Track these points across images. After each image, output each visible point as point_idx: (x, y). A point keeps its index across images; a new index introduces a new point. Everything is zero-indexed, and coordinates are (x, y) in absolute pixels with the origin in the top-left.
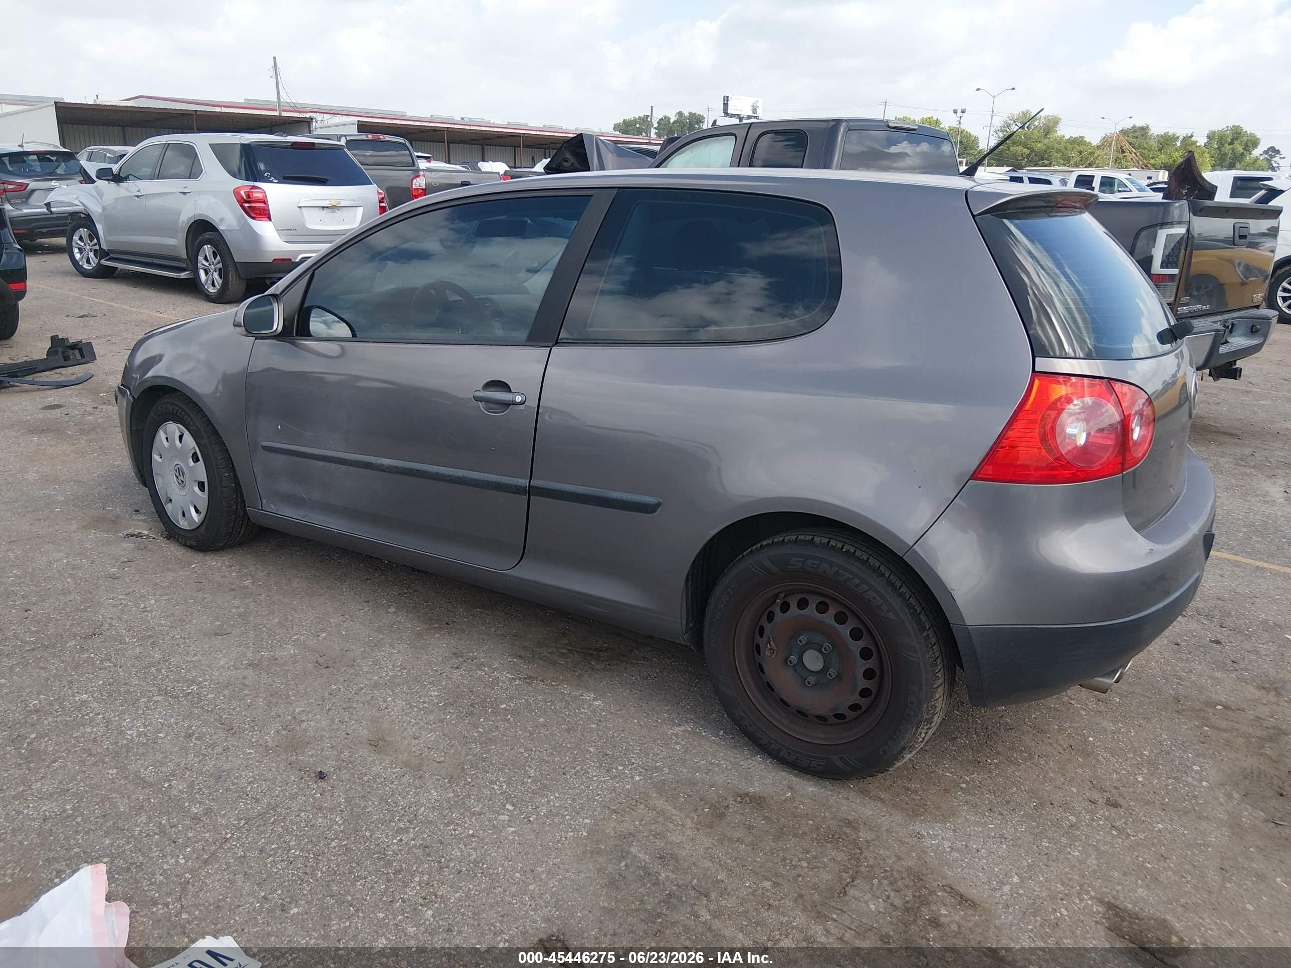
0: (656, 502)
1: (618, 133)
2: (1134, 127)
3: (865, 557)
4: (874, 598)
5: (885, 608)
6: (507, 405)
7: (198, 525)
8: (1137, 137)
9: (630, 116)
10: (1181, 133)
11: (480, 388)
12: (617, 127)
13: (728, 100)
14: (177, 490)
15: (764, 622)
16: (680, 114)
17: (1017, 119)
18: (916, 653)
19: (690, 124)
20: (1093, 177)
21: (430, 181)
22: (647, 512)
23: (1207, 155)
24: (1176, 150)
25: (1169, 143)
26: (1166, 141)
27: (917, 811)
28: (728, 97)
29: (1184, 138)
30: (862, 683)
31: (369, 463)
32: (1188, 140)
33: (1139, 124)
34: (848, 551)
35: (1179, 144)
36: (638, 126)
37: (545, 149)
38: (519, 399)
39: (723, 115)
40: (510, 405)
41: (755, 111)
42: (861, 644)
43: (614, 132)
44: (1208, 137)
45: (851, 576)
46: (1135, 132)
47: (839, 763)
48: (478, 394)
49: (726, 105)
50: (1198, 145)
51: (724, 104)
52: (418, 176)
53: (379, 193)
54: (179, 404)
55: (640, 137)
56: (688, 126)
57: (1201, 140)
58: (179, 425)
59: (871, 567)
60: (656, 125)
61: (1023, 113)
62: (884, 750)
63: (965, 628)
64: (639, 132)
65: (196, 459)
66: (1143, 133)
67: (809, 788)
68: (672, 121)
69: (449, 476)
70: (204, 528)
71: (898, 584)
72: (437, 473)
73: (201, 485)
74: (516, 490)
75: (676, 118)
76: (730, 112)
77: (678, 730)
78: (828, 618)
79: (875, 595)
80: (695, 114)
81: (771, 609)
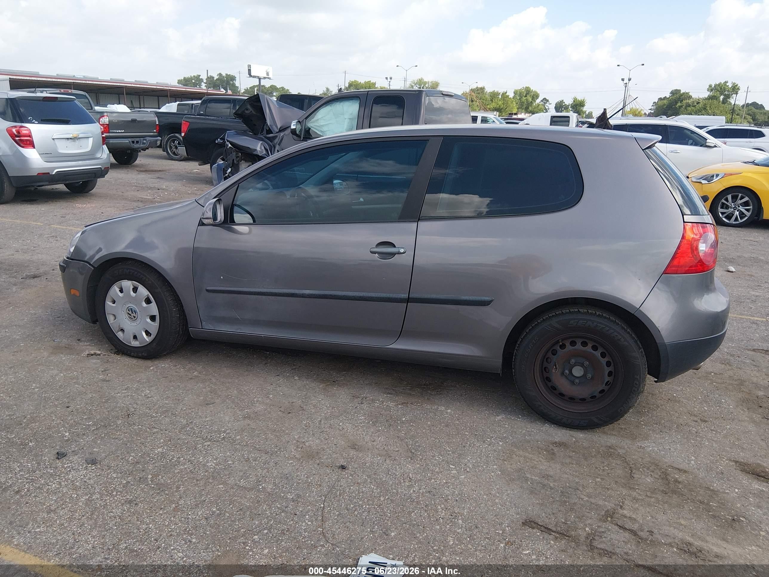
0: (491, 299)
1: (181, 85)
2: (477, 87)
3: (608, 316)
4: (617, 336)
5: (622, 340)
6: (393, 254)
7: (148, 343)
8: (479, 93)
9: (188, 75)
10: (501, 91)
11: (375, 247)
12: (179, 82)
13: (250, 67)
14: (129, 323)
15: (550, 354)
16: (220, 75)
17: (417, 83)
18: (638, 360)
19: (227, 81)
20: (477, 117)
21: (111, 119)
22: (485, 305)
23: (514, 103)
24: (500, 101)
25: (495, 96)
26: (494, 95)
27: (633, 438)
28: (250, 65)
29: (503, 93)
30: (607, 379)
31: (294, 294)
32: (504, 94)
33: (480, 86)
34: (599, 315)
35: (500, 97)
36: (193, 81)
37: (139, 95)
38: (402, 251)
39: (249, 76)
40: (395, 254)
41: (268, 74)
42: (606, 359)
43: (178, 85)
44: (514, 93)
45: (604, 326)
46: (478, 90)
47: (596, 420)
48: (372, 250)
49: (249, 71)
50: (510, 97)
51: (249, 70)
52: (103, 116)
53: (101, 129)
54: (132, 268)
55: (196, 88)
56: (226, 82)
57: (511, 95)
58: (134, 282)
59: (612, 321)
60: (205, 81)
61: (419, 79)
62: (621, 410)
63: (664, 345)
64: (195, 85)
65: (148, 301)
66: (482, 91)
67: (580, 435)
68: (215, 79)
69: (353, 296)
70: (155, 344)
71: (626, 328)
72: (344, 296)
73: (153, 318)
74: (400, 301)
75: (217, 77)
76: (252, 74)
77: (499, 418)
78: (589, 349)
79: (617, 334)
80: (230, 75)
81: (554, 348)
